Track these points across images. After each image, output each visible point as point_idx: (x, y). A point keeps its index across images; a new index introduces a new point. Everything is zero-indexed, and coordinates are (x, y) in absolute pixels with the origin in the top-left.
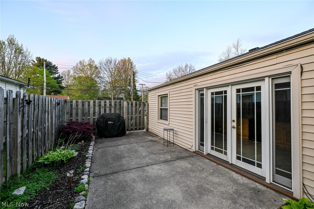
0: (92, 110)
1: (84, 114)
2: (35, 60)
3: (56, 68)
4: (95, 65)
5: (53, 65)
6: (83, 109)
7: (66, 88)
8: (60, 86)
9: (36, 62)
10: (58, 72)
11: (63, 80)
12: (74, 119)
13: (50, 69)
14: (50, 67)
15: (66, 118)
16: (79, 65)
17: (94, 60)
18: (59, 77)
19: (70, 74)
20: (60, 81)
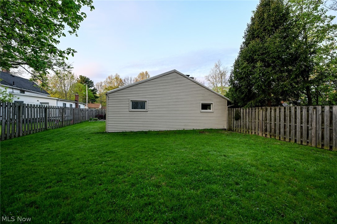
0: (104, 112)
1: (102, 113)
2: (78, 78)
3: (92, 83)
4: (120, 79)
5: (90, 80)
6: (101, 112)
7: (99, 97)
8: (95, 96)
9: (79, 79)
10: (94, 85)
11: (97, 91)
12: (99, 114)
13: (88, 83)
14: (89, 82)
15: (97, 114)
16: (108, 79)
17: (119, 75)
18: (95, 89)
19: (103, 85)
20: (95, 92)
